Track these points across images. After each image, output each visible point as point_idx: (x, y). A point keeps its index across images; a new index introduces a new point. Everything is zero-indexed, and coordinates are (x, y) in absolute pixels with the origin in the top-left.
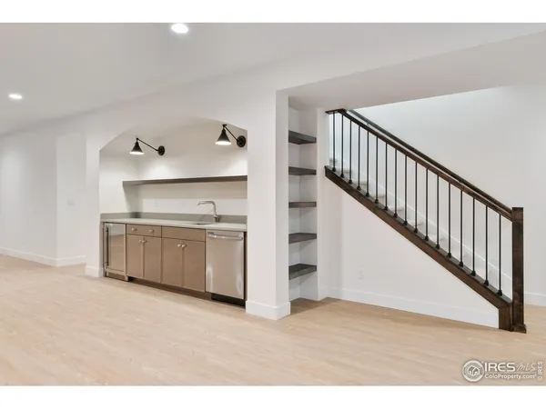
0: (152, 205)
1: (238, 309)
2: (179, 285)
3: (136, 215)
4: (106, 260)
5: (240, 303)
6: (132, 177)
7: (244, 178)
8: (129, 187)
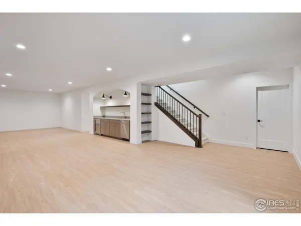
0: (109, 114)
1: (127, 142)
2: (113, 136)
3: (104, 116)
4: (95, 129)
5: (128, 140)
6: (102, 105)
7: (129, 106)
8: (103, 108)
